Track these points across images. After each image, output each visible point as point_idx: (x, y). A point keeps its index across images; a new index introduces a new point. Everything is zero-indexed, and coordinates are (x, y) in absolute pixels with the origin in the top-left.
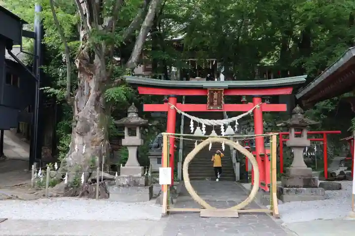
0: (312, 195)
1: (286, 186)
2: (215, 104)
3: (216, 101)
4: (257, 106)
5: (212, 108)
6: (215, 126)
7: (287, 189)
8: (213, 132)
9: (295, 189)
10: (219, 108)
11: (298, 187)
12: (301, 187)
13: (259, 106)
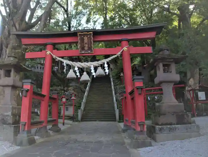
0: (187, 132)
1: (157, 124)
2: (86, 48)
3: (87, 45)
4: (125, 49)
5: (83, 52)
6: (87, 68)
7: (160, 127)
8: (85, 73)
9: (169, 126)
10: (89, 52)
11: (171, 124)
12: (174, 124)
13: (126, 49)
